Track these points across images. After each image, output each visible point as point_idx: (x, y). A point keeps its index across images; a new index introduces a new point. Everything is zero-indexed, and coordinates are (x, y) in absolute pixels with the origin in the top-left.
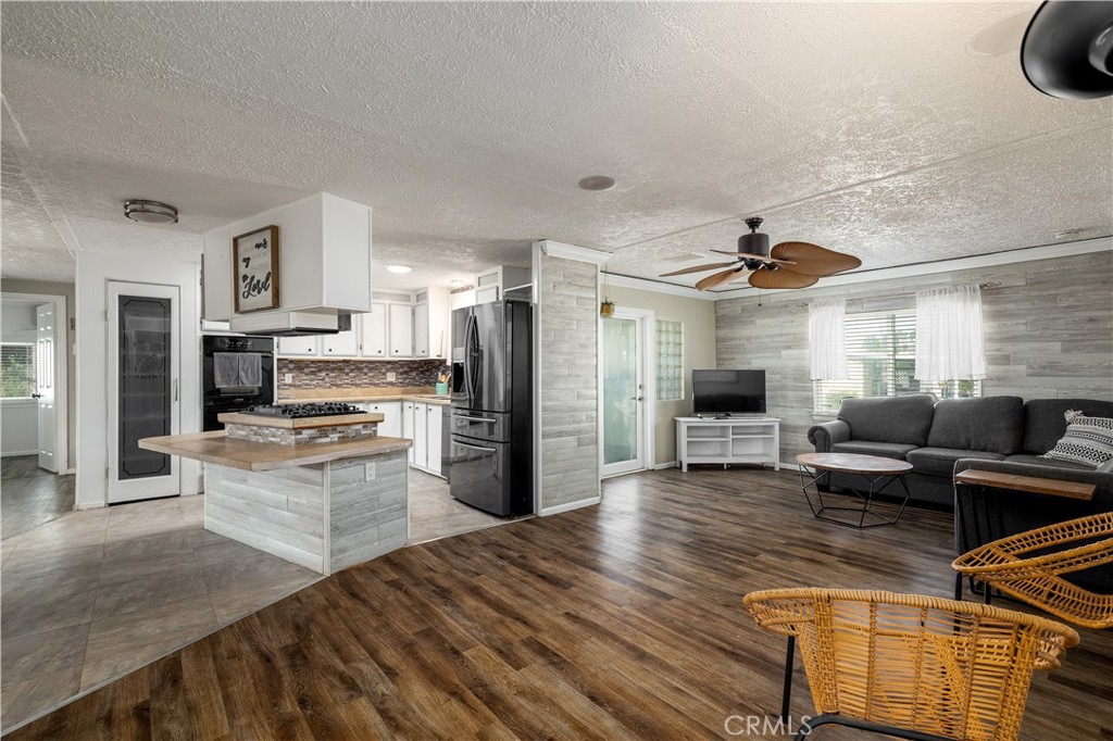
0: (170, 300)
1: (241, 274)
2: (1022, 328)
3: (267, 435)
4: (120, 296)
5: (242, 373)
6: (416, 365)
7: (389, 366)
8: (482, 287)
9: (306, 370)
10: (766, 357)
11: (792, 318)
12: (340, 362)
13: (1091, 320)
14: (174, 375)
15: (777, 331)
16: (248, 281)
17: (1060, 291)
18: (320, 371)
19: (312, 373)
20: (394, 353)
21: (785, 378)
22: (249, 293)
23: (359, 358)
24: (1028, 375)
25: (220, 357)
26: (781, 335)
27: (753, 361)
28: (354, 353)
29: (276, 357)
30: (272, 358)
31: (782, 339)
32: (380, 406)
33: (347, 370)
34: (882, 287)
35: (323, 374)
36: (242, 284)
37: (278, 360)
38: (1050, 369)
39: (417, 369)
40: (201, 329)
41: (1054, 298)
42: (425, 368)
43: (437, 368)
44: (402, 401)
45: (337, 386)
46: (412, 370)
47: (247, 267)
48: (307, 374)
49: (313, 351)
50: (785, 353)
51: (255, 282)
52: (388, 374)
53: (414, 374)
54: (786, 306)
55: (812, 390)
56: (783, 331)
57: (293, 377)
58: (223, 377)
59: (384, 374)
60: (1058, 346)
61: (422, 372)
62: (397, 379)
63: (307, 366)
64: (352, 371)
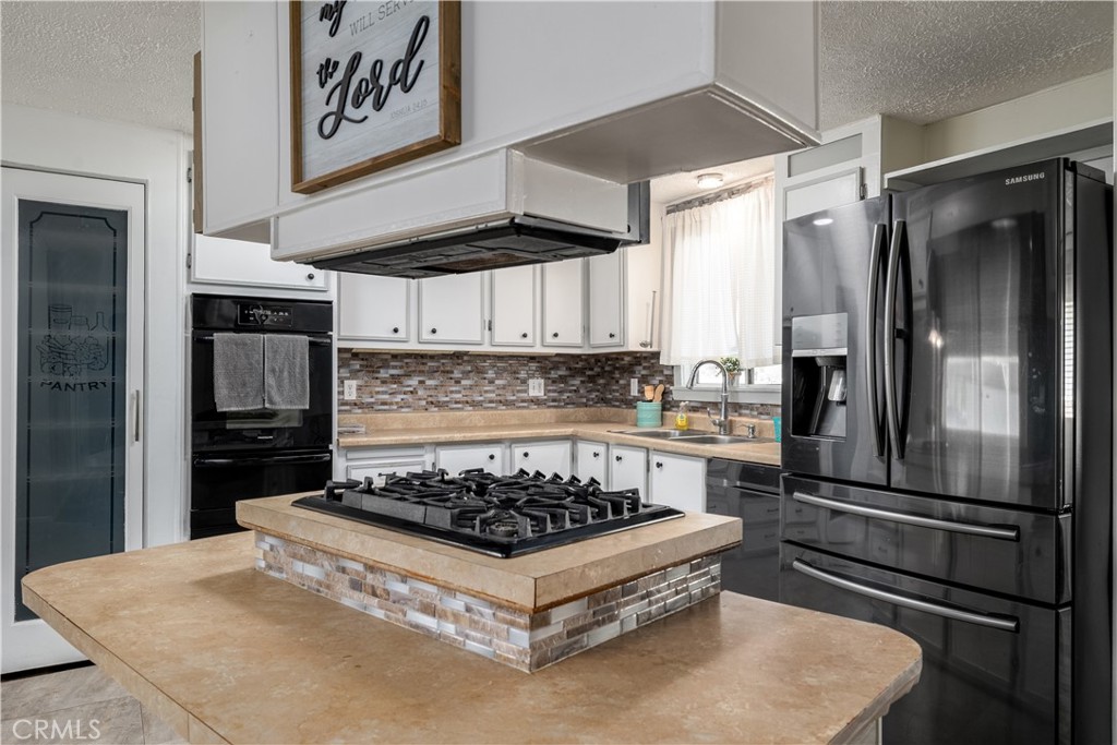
0: (124, 214)
1: (313, 59)
3: (401, 600)
4: (22, 202)
5: (270, 380)
6: (580, 365)
7: (534, 365)
8: (796, 180)
9: (383, 374)
12: (444, 356)
14: (133, 384)
16: (339, 75)
18: (408, 375)
19: (395, 379)
20: (549, 339)
22: (340, 115)
23: (486, 348)
25: (227, 343)
28: (477, 338)
29: (336, 345)
30: (330, 346)
32: (533, 450)
33: (457, 375)
35: (414, 382)
36: (314, 94)
37: (340, 350)
39: (581, 372)
40: (189, 282)
42: (597, 370)
43: (628, 370)
44: (573, 439)
45: (440, 405)
46: (574, 372)
47: (332, 34)
48: (384, 382)
49: (401, 335)
51: (364, 71)
52: (531, 382)
53: (577, 382)
57: (359, 388)
58: (231, 387)
59: (524, 382)
61: (592, 379)
62: (547, 391)
63: (385, 365)
64: (466, 374)
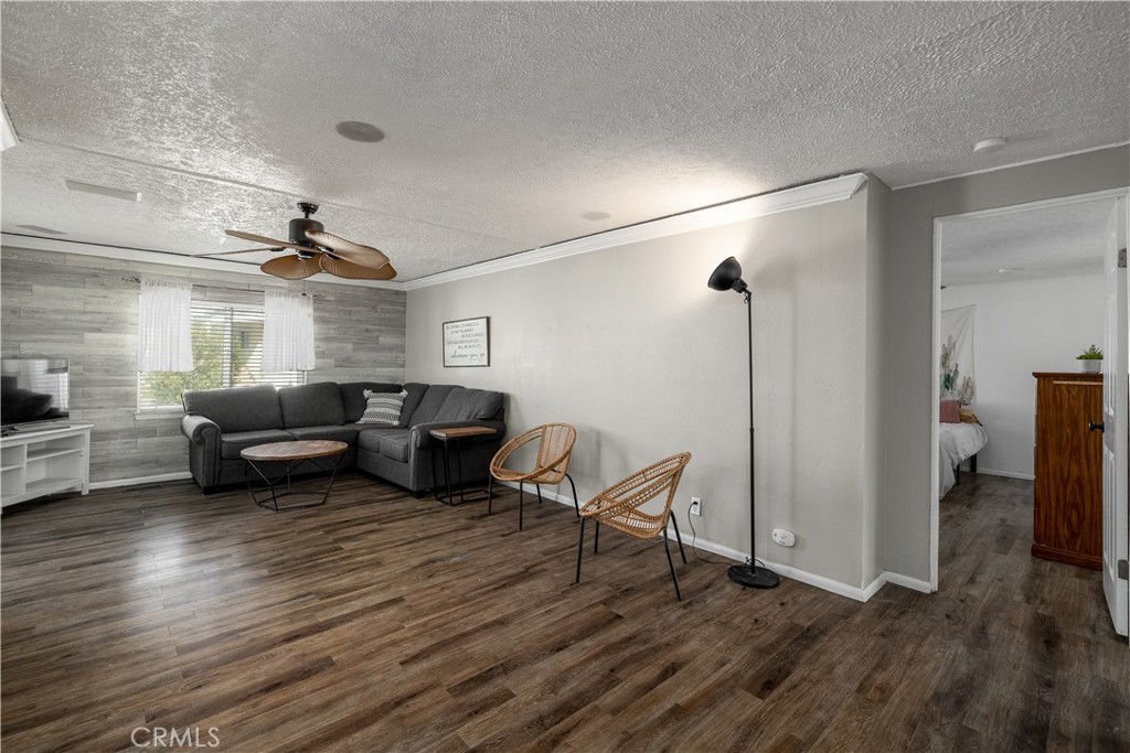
2: (332, 331)
10: (53, 341)
11: (106, 293)
13: (367, 330)
15: (77, 306)
17: (353, 309)
21: (91, 371)
24: (336, 366)
26: (85, 313)
27: (22, 345)
31: (85, 318)
34: (229, 278)
38: (346, 362)
41: (350, 313)
50: (89, 336)
54: (96, 276)
55: (136, 385)
56: (88, 308)
60: (350, 346)
